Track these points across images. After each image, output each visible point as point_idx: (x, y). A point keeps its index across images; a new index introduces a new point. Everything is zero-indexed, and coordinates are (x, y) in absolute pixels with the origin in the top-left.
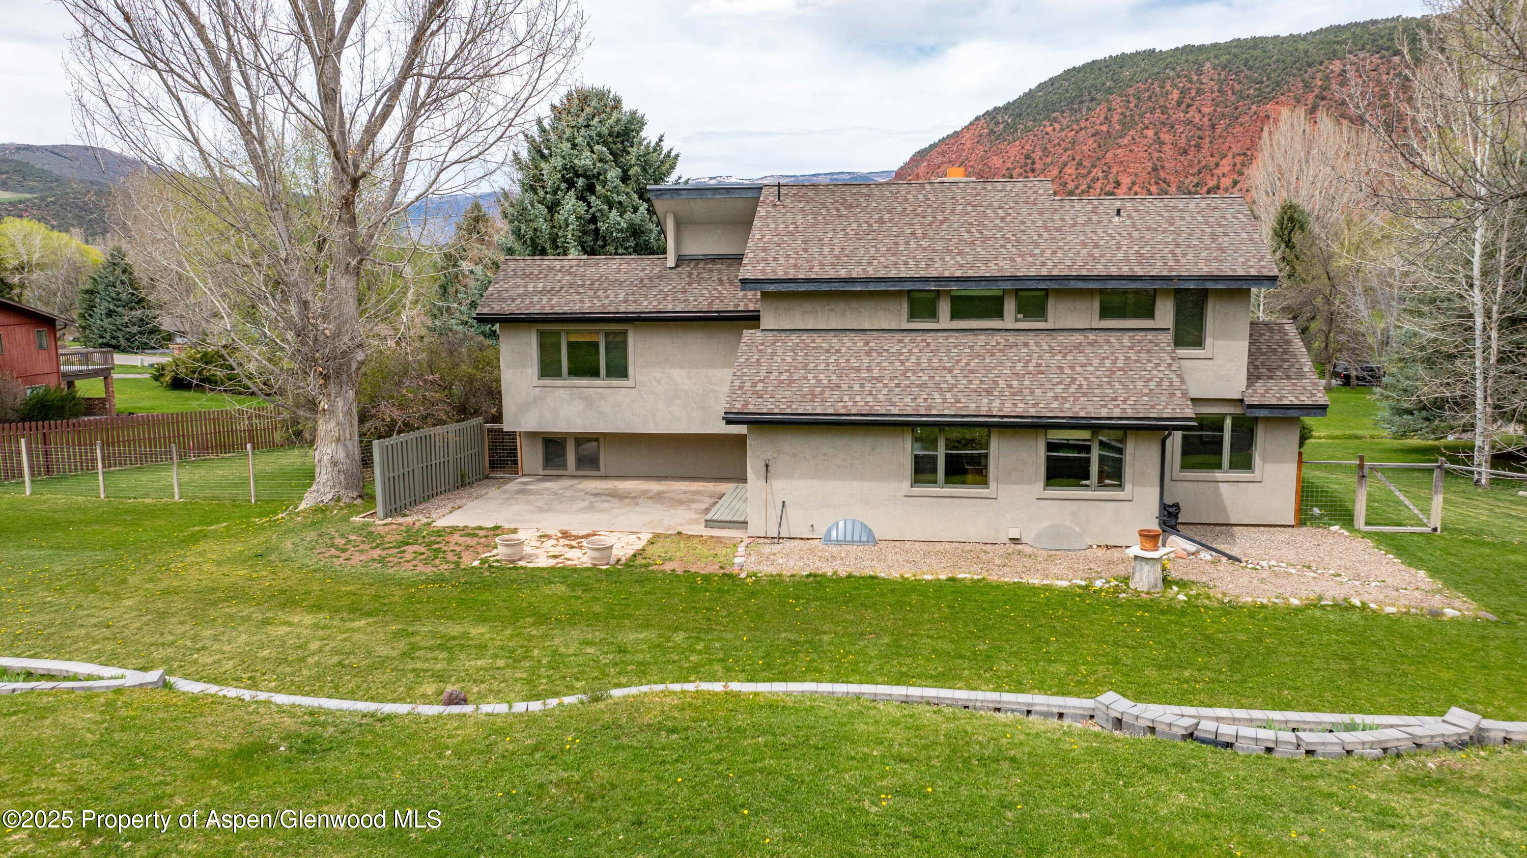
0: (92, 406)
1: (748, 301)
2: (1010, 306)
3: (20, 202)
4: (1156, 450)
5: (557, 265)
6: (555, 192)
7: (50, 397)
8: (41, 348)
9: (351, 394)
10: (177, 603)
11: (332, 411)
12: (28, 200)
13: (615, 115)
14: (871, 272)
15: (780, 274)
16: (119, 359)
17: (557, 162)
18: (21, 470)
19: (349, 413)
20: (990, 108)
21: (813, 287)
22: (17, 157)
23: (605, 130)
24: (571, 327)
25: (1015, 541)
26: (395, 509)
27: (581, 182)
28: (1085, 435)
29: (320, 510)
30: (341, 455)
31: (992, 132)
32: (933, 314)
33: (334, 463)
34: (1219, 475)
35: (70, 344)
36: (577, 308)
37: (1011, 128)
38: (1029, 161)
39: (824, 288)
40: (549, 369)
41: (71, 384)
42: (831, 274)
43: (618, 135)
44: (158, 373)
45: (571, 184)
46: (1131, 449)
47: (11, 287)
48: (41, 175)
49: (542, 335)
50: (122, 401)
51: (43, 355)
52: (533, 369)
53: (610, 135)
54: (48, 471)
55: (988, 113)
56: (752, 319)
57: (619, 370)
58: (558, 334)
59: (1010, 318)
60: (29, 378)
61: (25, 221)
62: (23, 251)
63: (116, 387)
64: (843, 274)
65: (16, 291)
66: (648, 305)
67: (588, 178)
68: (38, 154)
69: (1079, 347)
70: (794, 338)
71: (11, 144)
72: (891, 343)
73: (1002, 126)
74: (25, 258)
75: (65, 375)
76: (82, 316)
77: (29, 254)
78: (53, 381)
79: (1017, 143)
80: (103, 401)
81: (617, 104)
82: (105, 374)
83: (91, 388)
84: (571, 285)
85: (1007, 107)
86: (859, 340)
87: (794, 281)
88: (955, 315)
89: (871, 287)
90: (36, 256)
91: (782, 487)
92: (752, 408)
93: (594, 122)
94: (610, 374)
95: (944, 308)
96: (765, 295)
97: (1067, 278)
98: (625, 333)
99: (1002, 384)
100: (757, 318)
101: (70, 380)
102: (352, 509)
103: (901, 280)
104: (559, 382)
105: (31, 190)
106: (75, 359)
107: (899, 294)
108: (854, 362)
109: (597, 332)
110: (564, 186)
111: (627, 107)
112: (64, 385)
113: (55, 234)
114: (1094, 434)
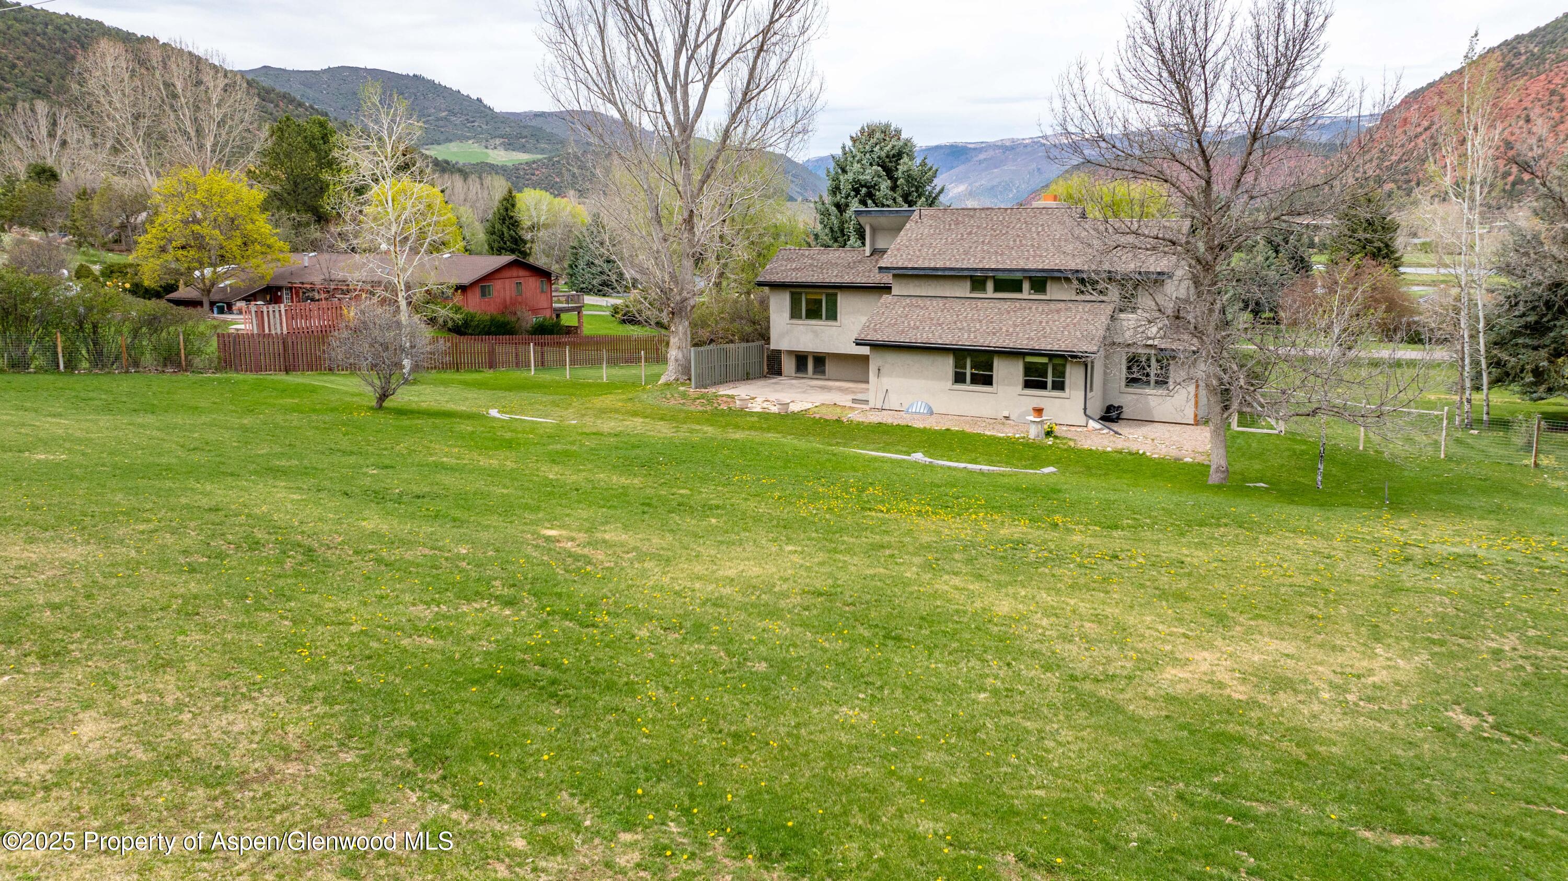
0: (569, 330)
1: (887, 279)
2: (1026, 286)
3: (534, 162)
4: (1082, 370)
5: (807, 253)
6: (847, 198)
7: (547, 323)
8: (542, 292)
9: (687, 323)
10: (590, 412)
11: (676, 332)
12: (539, 160)
13: (894, 142)
14: (948, 265)
15: (900, 265)
16: (589, 300)
17: (850, 176)
18: (529, 361)
19: (685, 333)
20: (1510, 37)
21: (915, 272)
22: (533, 123)
23: (883, 154)
24: (807, 290)
25: (1007, 418)
26: (701, 385)
27: (864, 190)
28: (1045, 360)
29: (668, 385)
30: (680, 356)
31: (1509, 65)
32: (984, 289)
33: (677, 360)
34: (1147, 391)
35: (562, 286)
36: (809, 280)
37: (1537, 60)
38: (1556, 98)
39: (921, 273)
40: (795, 314)
41: (558, 316)
42: (926, 265)
43: (894, 156)
44: (616, 310)
45: (857, 191)
46: (1069, 369)
47: (525, 242)
48: (551, 138)
49: (792, 294)
50: (588, 329)
51: (544, 297)
52: (787, 314)
53: (887, 157)
54: (543, 364)
55: (1506, 43)
56: (887, 289)
57: (832, 315)
58: (801, 293)
59: (1026, 292)
60: (535, 311)
61: (538, 191)
62: (534, 214)
63: (584, 320)
64: (932, 265)
65: (528, 245)
66: (847, 279)
67: (868, 187)
68: (549, 119)
69: (1058, 311)
70: (908, 301)
71: (531, 112)
72: (957, 305)
73: (1523, 58)
74: (536, 220)
75: (555, 310)
76: (571, 266)
77: (539, 217)
78: (548, 313)
79: (1543, 77)
80: (576, 328)
81: (898, 132)
82: (579, 310)
83: (568, 319)
84: (811, 265)
85: (1533, 35)
86: (941, 302)
87: (906, 268)
88: (996, 290)
89: (947, 273)
90: (543, 218)
91: (887, 382)
92: (869, 338)
93: (877, 149)
94: (827, 318)
95: (990, 285)
96: (895, 276)
97: (1052, 270)
98: (836, 295)
99: (1004, 329)
100: (890, 288)
101: (558, 313)
102: (683, 384)
103: (962, 269)
104: (800, 322)
105: (543, 151)
106: (563, 299)
107: (966, 277)
108: (933, 315)
109: (821, 294)
110: (853, 193)
111: (904, 136)
112: (554, 316)
113: (558, 199)
114: (1050, 360)
